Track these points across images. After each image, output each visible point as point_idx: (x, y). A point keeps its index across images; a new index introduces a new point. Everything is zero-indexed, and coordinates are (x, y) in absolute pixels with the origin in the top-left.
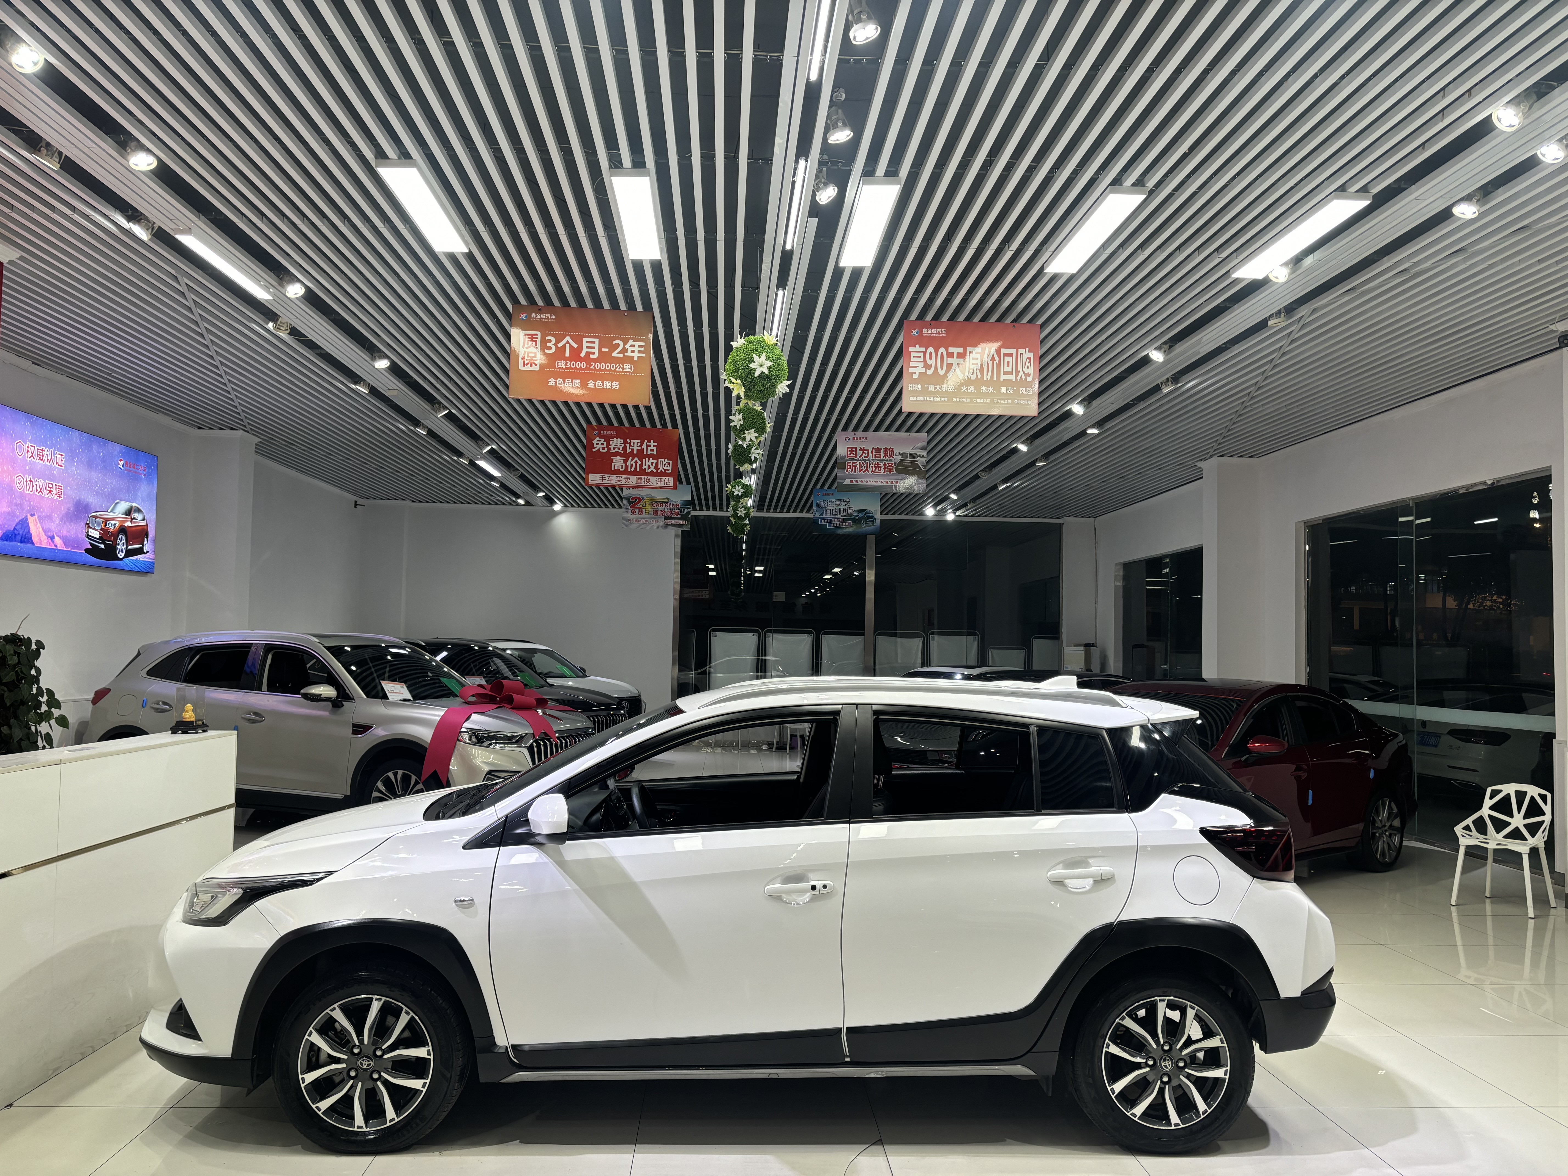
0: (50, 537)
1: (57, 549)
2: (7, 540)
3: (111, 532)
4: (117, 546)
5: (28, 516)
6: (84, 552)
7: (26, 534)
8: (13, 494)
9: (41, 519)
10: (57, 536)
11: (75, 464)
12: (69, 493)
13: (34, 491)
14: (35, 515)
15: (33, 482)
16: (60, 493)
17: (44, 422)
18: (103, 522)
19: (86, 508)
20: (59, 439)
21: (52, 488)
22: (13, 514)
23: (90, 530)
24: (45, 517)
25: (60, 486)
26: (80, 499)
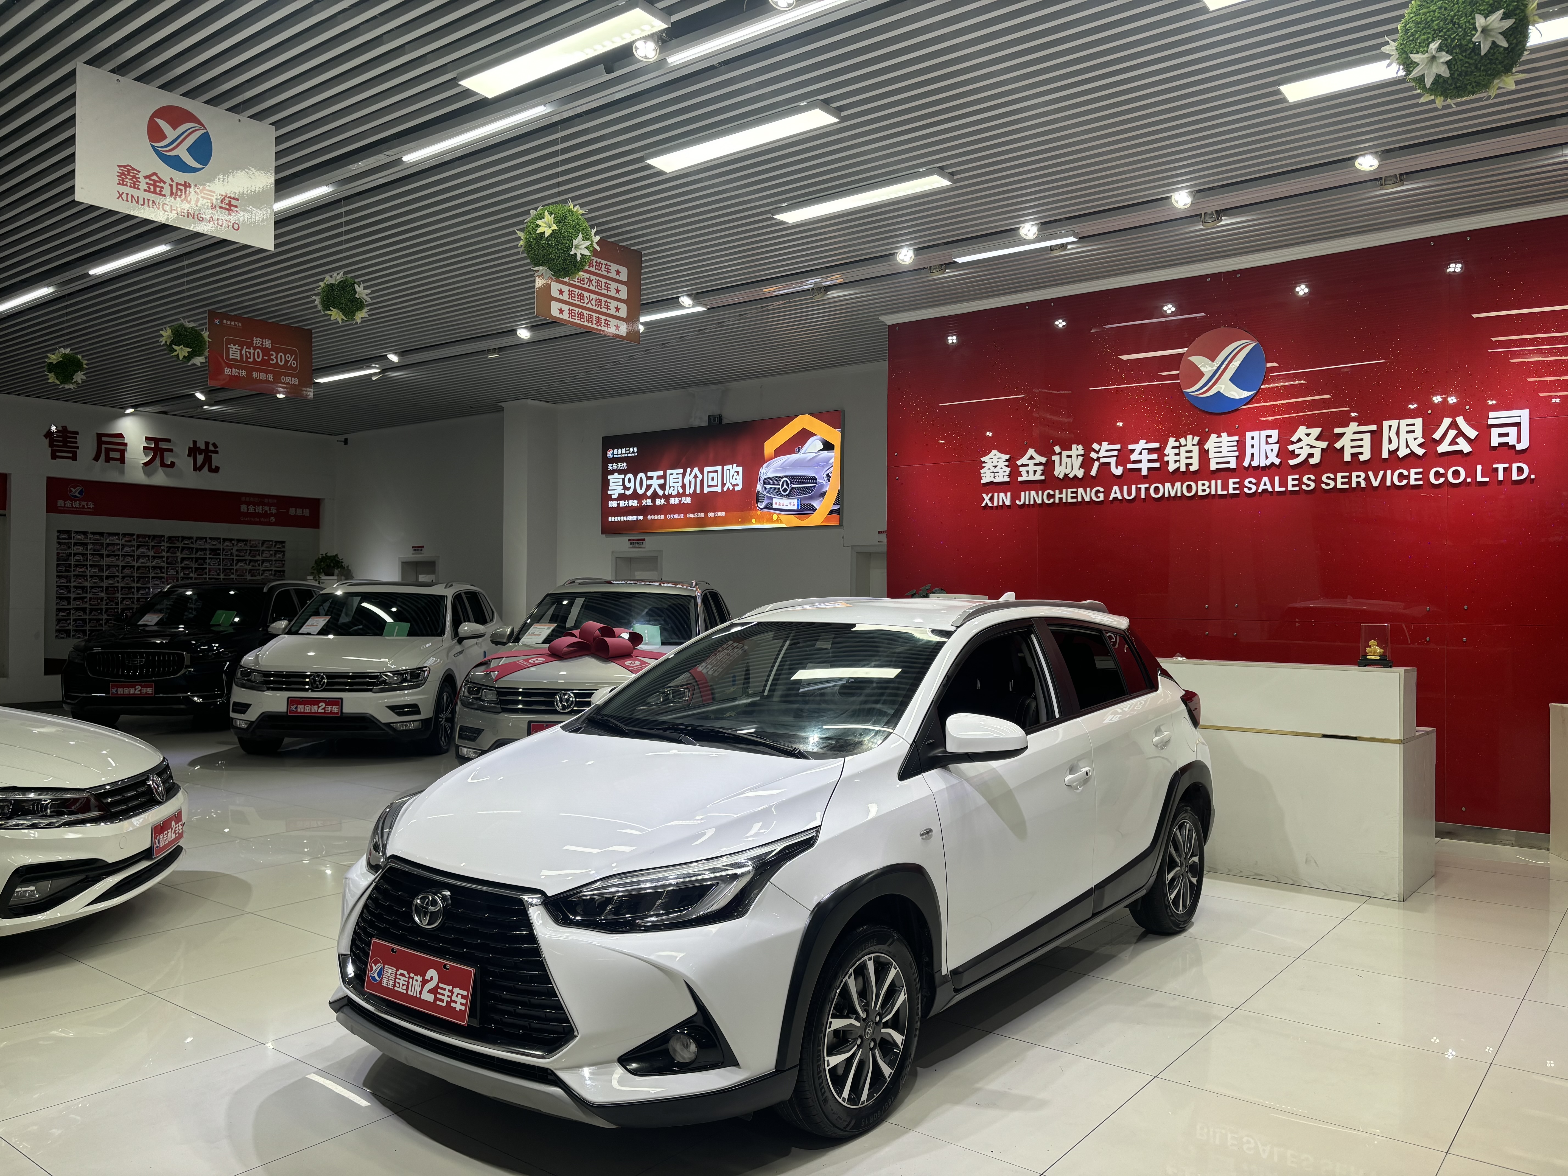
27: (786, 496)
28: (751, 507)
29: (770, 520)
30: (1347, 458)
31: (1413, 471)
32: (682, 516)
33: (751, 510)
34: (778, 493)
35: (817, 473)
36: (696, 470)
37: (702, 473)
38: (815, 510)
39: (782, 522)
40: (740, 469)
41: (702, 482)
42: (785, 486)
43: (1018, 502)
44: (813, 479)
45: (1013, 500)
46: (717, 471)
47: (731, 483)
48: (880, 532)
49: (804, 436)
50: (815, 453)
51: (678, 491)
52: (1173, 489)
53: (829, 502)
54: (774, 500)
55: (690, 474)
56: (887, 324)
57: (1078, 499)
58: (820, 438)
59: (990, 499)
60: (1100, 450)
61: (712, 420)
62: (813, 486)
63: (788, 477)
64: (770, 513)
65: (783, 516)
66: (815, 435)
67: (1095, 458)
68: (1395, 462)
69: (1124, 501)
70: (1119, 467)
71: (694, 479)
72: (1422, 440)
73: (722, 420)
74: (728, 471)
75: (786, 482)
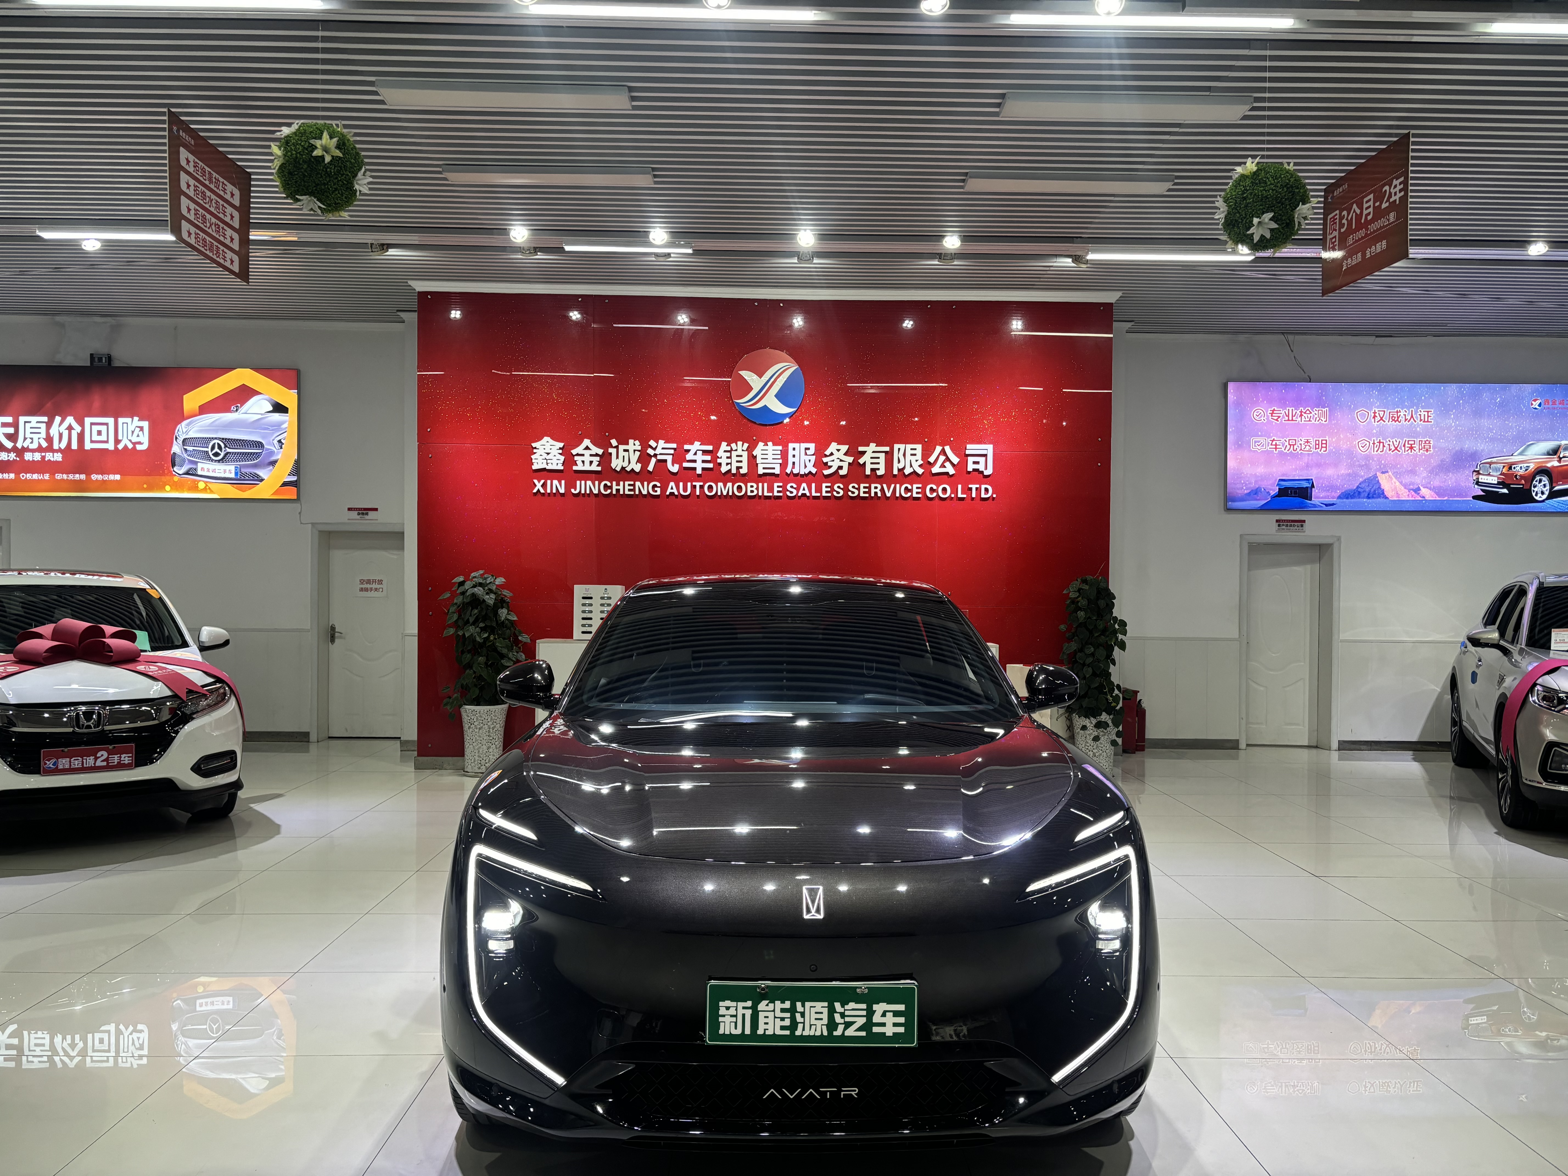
0: (1412, 490)
1: (1426, 500)
2: (1347, 498)
3: (1520, 476)
4: (1533, 488)
5: (1378, 473)
6: (1472, 499)
7: (1375, 491)
8: (1354, 457)
9: (1398, 475)
10: (1424, 488)
11: (1452, 416)
12: (1443, 445)
13: (1386, 451)
14: (1387, 472)
15: (1383, 443)
16: (1427, 447)
17: (1399, 386)
18: (1504, 467)
19: (1473, 456)
20: (1423, 398)
21: (1414, 444)
22: (1355, 475)
23: (1481, 477)
24: (1405, 473)
25: (1427, 440)
26: (1461, 449)
27: (219, 461)
28: (164, 471)
29: (195, 488)
30: (868, 472)
31: (915, 486)
32: (47, 477)
33: (163, 474)
34: (206, 457)
35: (263, 438)
36: (70, 420)
37: (82, 424)
38: (262, 480)
39: (212, 492)
40: (145, 424)
41: (81, 437)
42: (216, 450)
43: (573, 490)
44: (260, 445)
45: (567, 488)
46: (107, 424)
47: (130, 441)
48: (349, 509)
49: (244, 394)
50: (261, 414)
51: (40, 445)
52: (725, 488)
53: (282, 472)
54: (200, 466)
55: (60, 425)
56: (415, 290)
57: (635, 492)
58: (266, 397)
59: (542, 486)
60: (657, 447)
61: (96, 360)
62: (259, 453)
63: (222, 439)
64: (195, 481)
65: (215, 485)
66: (261, 393)
67: (652, 455)
68: (902, 478)
69: (679, 496)
70: (675, 465)
71: (67, 431)
72: (922, 462)
73: (112, 362)
74: (125, 425)
75: (219, 445)
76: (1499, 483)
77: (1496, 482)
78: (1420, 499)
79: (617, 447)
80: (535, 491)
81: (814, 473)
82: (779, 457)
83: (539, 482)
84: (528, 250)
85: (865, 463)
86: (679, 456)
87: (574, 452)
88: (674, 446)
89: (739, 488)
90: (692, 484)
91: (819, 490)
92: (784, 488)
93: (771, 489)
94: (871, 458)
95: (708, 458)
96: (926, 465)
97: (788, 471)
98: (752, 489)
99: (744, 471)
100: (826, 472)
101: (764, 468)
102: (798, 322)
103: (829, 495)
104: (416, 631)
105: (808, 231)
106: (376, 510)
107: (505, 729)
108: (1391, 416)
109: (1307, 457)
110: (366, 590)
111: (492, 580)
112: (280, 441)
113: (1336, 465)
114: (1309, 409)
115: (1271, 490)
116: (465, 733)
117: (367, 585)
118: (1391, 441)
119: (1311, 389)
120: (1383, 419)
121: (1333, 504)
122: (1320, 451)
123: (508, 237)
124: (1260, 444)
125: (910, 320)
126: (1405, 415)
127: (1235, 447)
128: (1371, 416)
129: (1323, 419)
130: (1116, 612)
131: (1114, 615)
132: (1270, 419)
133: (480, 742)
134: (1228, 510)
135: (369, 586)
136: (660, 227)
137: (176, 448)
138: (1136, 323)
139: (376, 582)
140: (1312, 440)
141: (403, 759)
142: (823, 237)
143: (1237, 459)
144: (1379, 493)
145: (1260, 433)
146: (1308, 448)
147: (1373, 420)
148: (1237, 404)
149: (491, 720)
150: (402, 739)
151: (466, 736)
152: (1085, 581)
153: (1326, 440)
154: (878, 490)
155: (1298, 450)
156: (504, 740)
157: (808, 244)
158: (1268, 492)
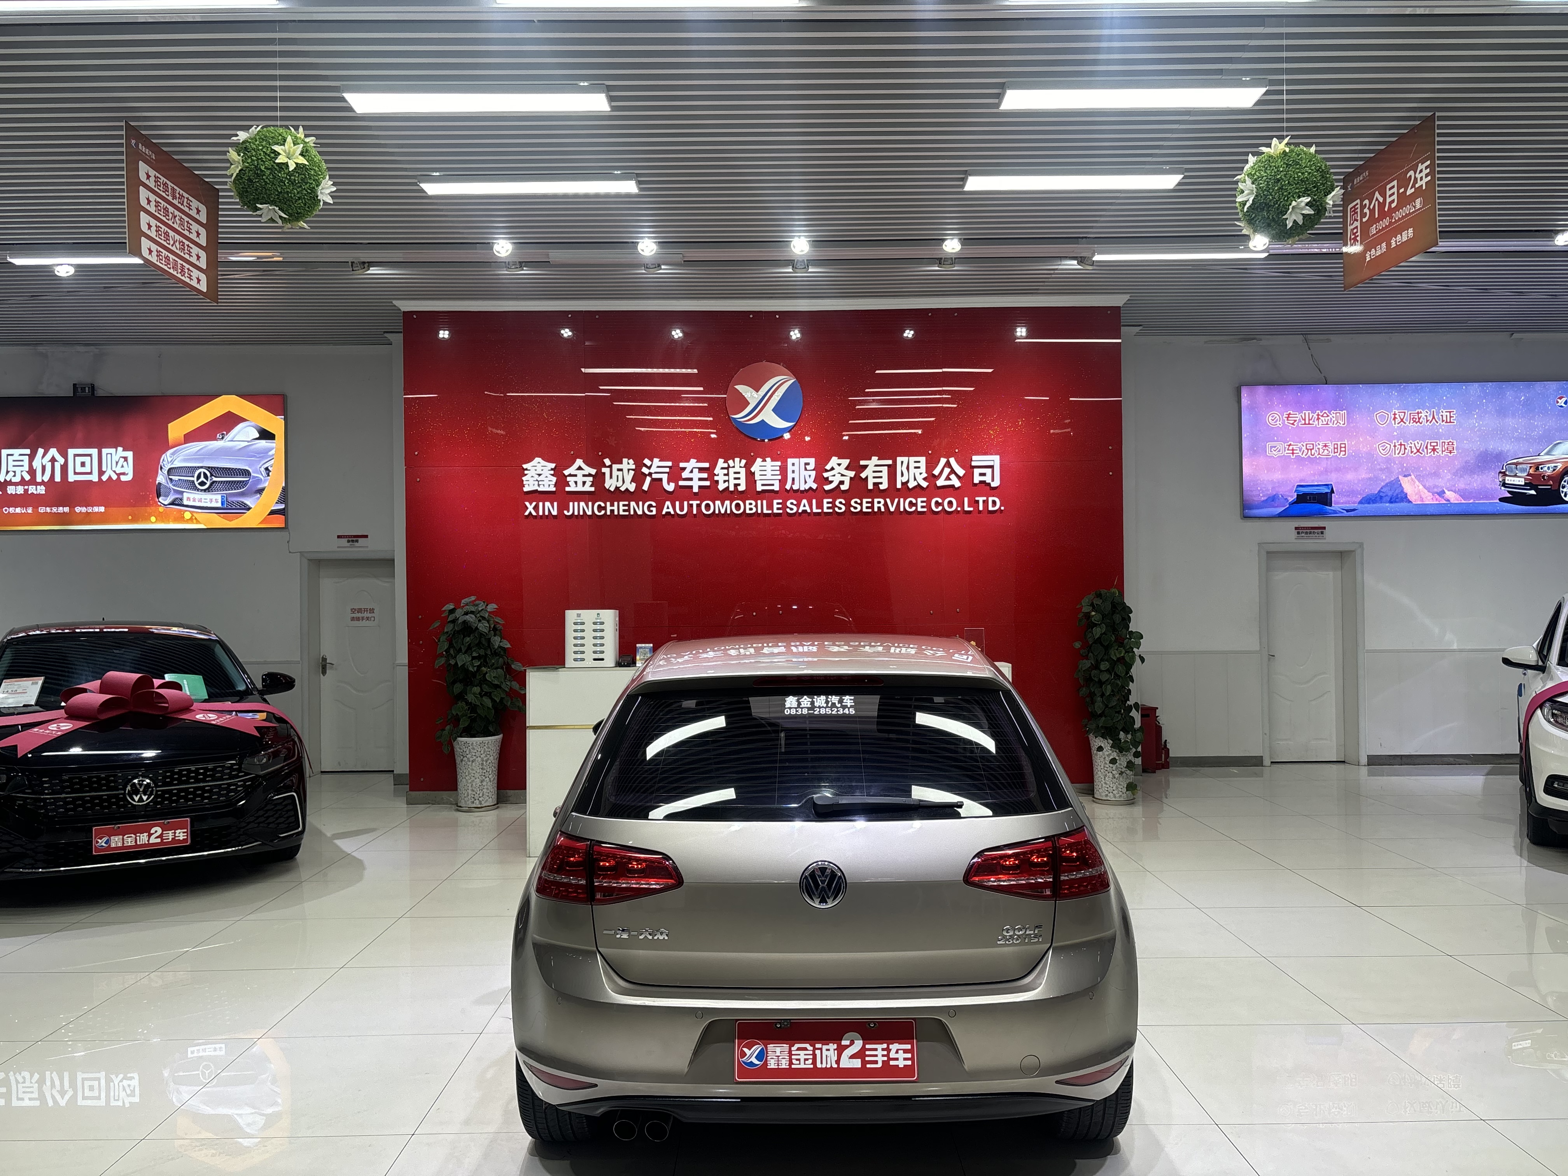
0: (1436, 493)
1: (1451, 503)
2: (1369, 503)
3: (1548, 476)
4: (1561, 489)
5: (1400, 477)
6: (1498, 501)
7: (1397, 495)
8: (1375, 460)
9: (1418, 477)
10: (1448, 491)
11: (1475, 416)
12: (1466, 446)
13: (1408, 453)
14: (1410, 475)
15: (1404, 445)
16: (1450, 449)
17: (1419, 386)
18: (1531, 467)
19: (1499, 457)
20: (1444, 398)
21: (1437, 446)
22: (1376, 479)
23: (1507, 478)
24: (1428, 475)
25: (1450, 442)
26: (1486, 450)
27: (205, 490)
28: (149, 502)
29: (181, 519)
30: (870, 487)
31: (919, 500)
32: (30, 510)
33: (148, 505)
34: (192, 486)
35: (250, 465)
36: (53, 452)
37: (65, 455)
38: (249, 509)
39: (198, 522)
40: (130, 454)
41: (64, 468)
42: (202, 479)
43: (566, 512)
44: (246, 473)
45: (560, 510)
46: (90, 455)
47: (114, 472)
48: (339, 537)
49: (229, 421)
50: (248, 442)
51: (22, 477)
52: (723, 506)
53: (270, 500)
54: (185, 495)
55: (43, 456)
56: (400, 310)
57: (630, 512)
58: (253, 424)
59: (534, 508)
60: (651, 466)
61: (79, 390)
62: (246, 481)
63: (208, 468)
64: (181, 510)
65: (201, 515)
66: (248, 421)
67: (647, 473)
68: (906, 491)
69: (676, 515)
70: (671, 483)
71: (50, 463)
72: (926, 475)
73: (95, 392)
74: (109, 456)
75: (205, 474)
76: (1526, 484)
77: (1523, 484)
78: (1445, 502)
79: (610, 467)
80: (527, 513)
81: (815, 488)
82: (778, 473)
83: (531, 504)
84: (513, 265)
85: (867, 477)
86: (675, 474)
87: (566, 472)
88: (670, 464)
89: (738, 506)
90: (688, 503)
91: (820, 505)
92: (784, 506)
93: (770, 506)
94: (874, 472)
95: (705, 475)
96: (931, 478)
97: (788, 487)
98: (751, 506)
99: (742, 488)
100: (827, 488)
101: (763, 485)
102: (795, 335)
103: (831, 511)
104: (407, 662)
105: (802, 238)
106: (366, 536)
107: (499, 761)
108: (1412, 417)
109: (1325, 461)
110: (358, 619)
111: (484, 607)
112: (267, 469)
113: (1356, 470)
114: (1326, 411)
115: (1289, 496)
116: (457, 766)
117: (359, 614)
118: (1413, 443)
119: (1327, 392)
120: (1404, 420)
121: (1354, 510)
122: (1339, 455)
123: (491, 251)
124: (1277, 449)
125: (910, 330)
126: (1426, 416)
127: (1250, 453)
128: (1391, 417)
129: (1341, 422)
130: (1132, 627)
131: (1130, 630)
132: (1286, 423)
133: (473, 775)
134: (1245, 517)
135: (360, 615)
136: (649, 238)
137: (161, 478)
138: (1144, 327)
139: (367, 611)
140: (1330, 444)
141: (396, 793)
142: (816, 243)
143: (1253, 465)
144: (1403, 498)
145: (1276, 438)
146: (1326, 451)
147: (1393, 422)
148: (1251, 408)
149: (484, 752)
150: (395, 772)
151: (458, 770)
152: (1099, 596)
153: (1345, 444)
154: (881, 505)
155: (1316, 454)
156: (498, 773)
157: (802, 251)
158: (1286, 499)
